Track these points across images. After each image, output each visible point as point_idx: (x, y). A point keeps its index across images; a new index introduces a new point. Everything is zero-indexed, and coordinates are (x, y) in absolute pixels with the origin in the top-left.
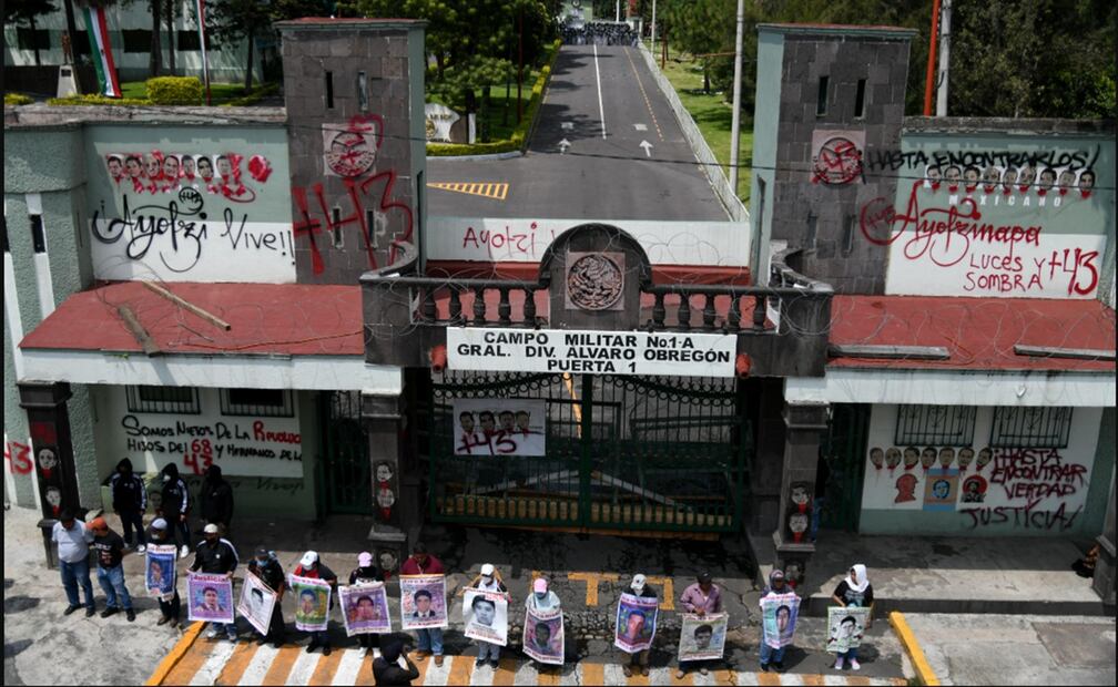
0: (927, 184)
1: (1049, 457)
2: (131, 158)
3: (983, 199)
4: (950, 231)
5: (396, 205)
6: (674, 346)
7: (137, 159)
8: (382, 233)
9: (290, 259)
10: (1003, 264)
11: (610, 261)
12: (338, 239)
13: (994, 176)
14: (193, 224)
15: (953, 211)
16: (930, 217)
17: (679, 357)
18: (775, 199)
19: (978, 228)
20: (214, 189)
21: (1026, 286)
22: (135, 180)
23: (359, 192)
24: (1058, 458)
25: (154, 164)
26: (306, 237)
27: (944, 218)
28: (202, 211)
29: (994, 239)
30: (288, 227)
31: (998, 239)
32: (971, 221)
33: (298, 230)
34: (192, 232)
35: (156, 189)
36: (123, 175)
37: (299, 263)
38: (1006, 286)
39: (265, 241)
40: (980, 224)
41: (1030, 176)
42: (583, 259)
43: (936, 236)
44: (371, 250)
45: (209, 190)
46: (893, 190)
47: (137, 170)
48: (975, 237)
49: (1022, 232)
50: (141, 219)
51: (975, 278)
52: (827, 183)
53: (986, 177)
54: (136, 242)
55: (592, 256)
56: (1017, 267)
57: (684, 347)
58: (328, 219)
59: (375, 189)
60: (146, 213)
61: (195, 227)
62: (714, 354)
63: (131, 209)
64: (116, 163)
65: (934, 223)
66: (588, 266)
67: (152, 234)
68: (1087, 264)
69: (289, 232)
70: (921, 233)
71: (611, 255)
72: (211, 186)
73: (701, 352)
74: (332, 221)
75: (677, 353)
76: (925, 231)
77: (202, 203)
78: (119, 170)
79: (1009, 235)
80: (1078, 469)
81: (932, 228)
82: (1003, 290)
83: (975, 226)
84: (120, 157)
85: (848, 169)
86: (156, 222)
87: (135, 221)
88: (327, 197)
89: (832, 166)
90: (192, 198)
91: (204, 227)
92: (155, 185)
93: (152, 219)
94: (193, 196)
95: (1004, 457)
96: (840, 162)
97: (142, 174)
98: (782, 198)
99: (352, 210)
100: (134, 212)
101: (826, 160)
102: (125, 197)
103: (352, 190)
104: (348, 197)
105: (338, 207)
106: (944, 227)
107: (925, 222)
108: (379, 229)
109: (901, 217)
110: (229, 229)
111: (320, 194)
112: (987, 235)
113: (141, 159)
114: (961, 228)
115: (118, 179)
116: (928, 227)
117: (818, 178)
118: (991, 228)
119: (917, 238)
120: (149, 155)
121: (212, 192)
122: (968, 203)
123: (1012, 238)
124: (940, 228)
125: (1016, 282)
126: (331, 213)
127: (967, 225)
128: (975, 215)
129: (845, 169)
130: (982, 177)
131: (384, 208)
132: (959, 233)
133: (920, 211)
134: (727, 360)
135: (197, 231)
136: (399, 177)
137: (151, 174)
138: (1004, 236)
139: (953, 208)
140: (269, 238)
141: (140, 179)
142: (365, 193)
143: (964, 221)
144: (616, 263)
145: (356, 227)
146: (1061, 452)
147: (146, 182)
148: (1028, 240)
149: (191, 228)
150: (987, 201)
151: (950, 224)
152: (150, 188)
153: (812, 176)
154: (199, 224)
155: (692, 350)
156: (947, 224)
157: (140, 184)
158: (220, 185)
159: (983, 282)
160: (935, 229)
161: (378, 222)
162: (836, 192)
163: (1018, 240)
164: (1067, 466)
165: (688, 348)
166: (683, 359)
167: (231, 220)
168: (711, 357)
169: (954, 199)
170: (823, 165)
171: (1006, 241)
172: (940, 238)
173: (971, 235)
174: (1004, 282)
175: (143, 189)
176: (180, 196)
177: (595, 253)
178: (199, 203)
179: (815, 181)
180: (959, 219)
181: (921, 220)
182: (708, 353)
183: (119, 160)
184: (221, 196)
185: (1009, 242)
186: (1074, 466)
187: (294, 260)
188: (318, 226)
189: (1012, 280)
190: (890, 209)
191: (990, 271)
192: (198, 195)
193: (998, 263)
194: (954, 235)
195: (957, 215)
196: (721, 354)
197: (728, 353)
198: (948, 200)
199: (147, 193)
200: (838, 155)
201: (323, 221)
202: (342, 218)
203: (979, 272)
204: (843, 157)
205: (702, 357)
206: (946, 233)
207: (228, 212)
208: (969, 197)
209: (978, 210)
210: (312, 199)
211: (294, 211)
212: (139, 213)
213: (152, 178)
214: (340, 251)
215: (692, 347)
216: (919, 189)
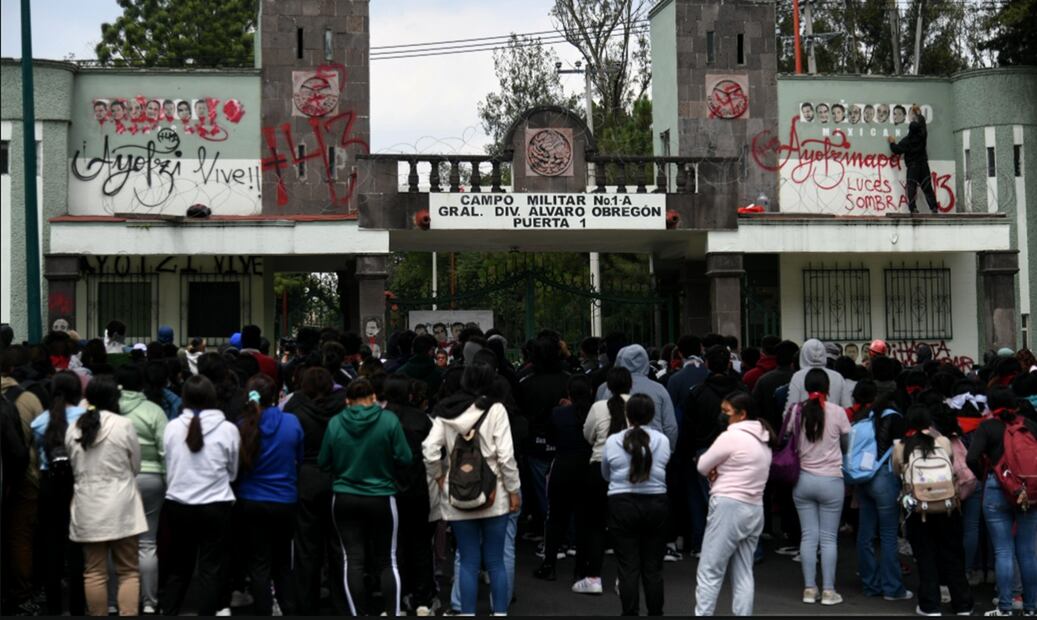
0: (803, 119)
1: (940, 350)
2: (117, 102)
3: (850, 132)
4: (827, 158)
5: (355, 141)
6: (616, 203)
7: (121, 103)
8: (342, 167)
9: (256, 192)
10: (875, 186)
11: (562, 135)
12: (302, 173)
13: (856, 112)
14: (168, 162)
15: (827, 142)
16: (810, 147)
17: (621, 212)
18: (680, 132)
19: (850, 156)
20: (191, 130)
21: (897, 204)
22: (118, 122)
23: (322, 129)
24: (947, 350)
25: (137, 108)
26: (273, 173)
27: (821, 147)
28: (178, 149)
29: (864, 165)
30: (256, 163)
31: (867, 165)
32: (843, 150)
33: (266, 165)
34: (166, 169)
35: (137, 130)
36: (108, 118)
37: (265, 197)
38: (881, 206)
39: (234, 176)
40: (851, 151)
41: (885, 112)
42: (539, 134)
43: (816, 163)
44: (331, 182)
45: (186, 130)
46: (775, 124)
47: (120, 113)
48: (848, 163)
49: (886, 159)
50: (119, 158)
51: (854, 198)
52: (721, 118)
53: (850, 113)
54: (112, 179)
55: (546, 131)
56: (885, 188)
57: (624, 203)
58: (294, 155)
59: (337, 126)
60: (125, 152)
61: (170, 165)
62: (648, 209)
63: (111, 148)
64: (102, 107)
65: (813, 152)
66: (543, 140)
67: (128, 171)
68: (943, 186)
69: (257, 168)
70: (803, 161)
71: (561, 130)
72: (188, 127)
73: (637, 208)
74: (297, 157)
75: (618, 209)
76: (806, 159)
77: (179, 142)
78: (104, 114)
79: (876, 162)
80: (966, 360)
81: (812, 155)
82: (878, 209)
83: (847, 154)
84: (106, 101)
85: (737, 106)
86: (133, 160)
87: (113, 160)
88: (294, 135)
89: (724, 104)
90: (169, 138)
91: (178, 164)
92: (136, 126)
93: (130, 157)
94: (171, 136)
95: (900, 351)
96: (730, 100)
97: (125, 117)
98: (685, 132)
99: (316, 146)
100: (114, 151)
101: (719, 99)
102: (107, 138)
103: (317, 129)
104: (312, 135)
105: (303, 143)
106: (822, 155)
107: (806, 151)
108: (339, 164)
109: (785, 147)
110: (202, 165)
111: (287, 133)
112: (858, 162)
113: (125, 104)
114: (836, 156)
115: (102, 121)
116: (808, 156)
117: (714, 114)
118: (860, 155)
119: (801, 165)
120: (133, 100)
121: (189, 133)
122: (838, 135)
123: (879, 163)
124: (818, 156)
125: (888, 202)
126: (296, 149)
127: (840, 153)
128: (846, 145)
129: (735, 106)
130: (846, 112)
131: (344, 144)
132: (835, 159)
133: (800, 142)
134: (659, 214)
135: (170, 168)
136: (358, 117)
137: (134, 117)
138: (872, 163)
139: (827, 139)
140: (238, 174)
141: (123, 122)
142: (328, 131)
143: (837, 150)
144: (566, 136)
145: (318, 162)
146: (949, 345)
147: (128, 124)
148: (892, 166)
149: (166, 166)
150: (853, 132)
151: (826, 153)
152: (131, 129)
153: (708, 113)
154: (174, 161)
155: (631, 207)
156: (824, 152)
157: (122, 126)
158: (196, 125)
159: (861, 203)
160: (814, 157)
161: (339, 157)
162: (729, 124)
163: (884, 165)
164: (956, 358)
165: (627, 205)
166: (623, 215)
167: (204, 158)
168: (646, 212)
169: (826, 132)
170: (716, 104)
171: (874, 166)
172: (819, 165)
173: (844, 162)
174: (878, 202)
175: (125, 130)
176: (159, 136)
177: (550, 129)
178: (176, 142)
179: (711, 117)
180: (833, 148)
181: (802, 149)
182: (643, 210)
183: (104, 105)
184: (196, 135)
185: (877, 167)
186: (962, 358)
187: (260, 193)
188: (284, 161)
189: (884, 201)
190: (775, 140)
191: (864, 193)
192: (175, 135)
193: (871, 186)
194: (831, 161)
195: (831, 144)
196: (653, 209)
197: (659, 209)
198: (821, 132)
199: (128, 134)
200: (728, 94)
201: (288, 156)
202: (306, 153)
203: (855, 195)
204: (732, 96)
205: (639, 213)
206: (823, 161)
207: (202, 150)
208: (838, 129)
209: (848, 140)
210: (280, 137)
211: (263, 147)
212: (118, 152)
213: (134, 121)
214: (303, 184)
215: (630, 203)
216: (797, 123)
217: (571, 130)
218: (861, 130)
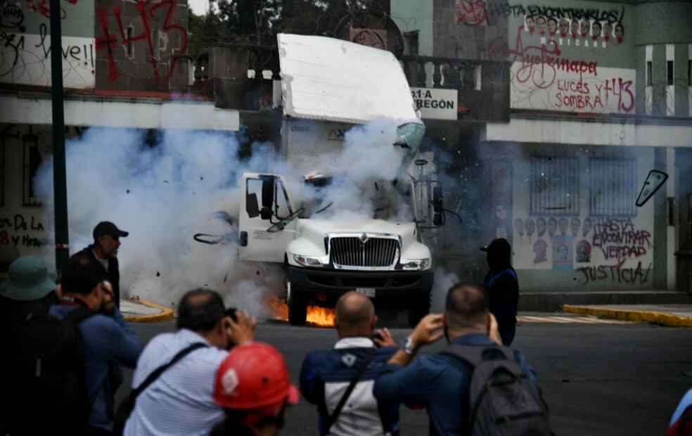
0: (526, 29)
1: (627, 225)
3: (561, 41)
4: (543, 63)
5: (175, 27)
6: (420, 96)
8: (164, 49)
9: (90, 68)
10: (577, 88)
11: (378, 36)
12: (129, 52)
13: (565, 25)
14: (13, 36)
15: (543, 48)
16: (532, 52)
17: (423, 104)
18: (434, 34)
19: (560, 61)
20: (34, 8)
21: (593, 104)
23: (148, 15)
24: (632, 225)
26: (105, 49)
27: (538, 53)
28: (22, 25)
29: (570, 70)
30: (90, 41)
31: (572, 70)
32: (555, 56)
33: (99, 44)
34: (12, 42)
37: (98, 73)
38: (581, 105)
39: (71, 52)
40: (561, 58)
41: (586, 26)
42: (361, 33)
43: (535, 66)
44: (154, 62)
45: (29, 8)
46: (506, 31)
48: (559, 67)
49: (586, 65)
51: (562, 96)
52: (466, 24)
53: (561, 26)
55: (367, 32)
56: (585, 90)
57: (426, 96)
58: (123, 36)
59: (159, 13)
61: (15, 38)
62: (444, 103)
65: (533, 56)
66: (364, 39)
68: (627, 90)
69: (91, 46)
70: (526, 64)
71: (378, 31)
72: (31, 5)
73: (436, 101)
74: (126, 38)
75: (421, 101)
76: (528, 62)
77: (23, 17)
79: (578, 67)
80: (645, 234)
81: (532, 60)
82: (579, 107)
83: (558, 60)
85: (478, 15)
88: (124, 18)
89: (468, 12)
90: (14, 14)
91: (22, 39)
94: (16, 12)
95: (599, 225)
96: (473, 9)
98: (438, 33)
99: (142, 29)
101: (464, 8)
103: (143, 14)
104: (139, 19)
105: (131, 26)
106: (540, 60)
107: (528, 56)
108: (162, 45)
109: (513, 52)
110: (43, 40)
111: (118, 16)
112: (565, 67)
114: (550, 61)
116: (530, 59)
117: (461, 20)
118: (567, 62)
119: (524, 67)
121: (32, 10)
122: (552, 43)
123: (581, 69)
124: (537, 60)
125: (587, 101)
126: (125, 31)
127: (553, 59)
128: (557, 52)
129: (476, 14)
130: (558, 25)
131: (166, 28)
132: (549, 64)
133: (524, 47)
134: (452, 107)
135: (15, 42)
136: (178, 5)
138: (576, 68)
139: (544, 46)
140: (75, 50)
142: (152, 16)
143: (551, 56)
144: (381, 36)
145: (144, 44)
146: (634, 221)
148: (590, 71)
149: (12, 39)
150: (563, 42)
151: (543, 57)
153: (456, 19)
154: (18, 36)
155: (431, 100)
156: (541, 57)
158: (38, 4)
159: (567, 101)
160: (534, 61)
161: (161, 40)
162: (471, 29)
163: (584, 71)
164: (638, 232)
165: (428, 98)
166: (425, 106)
167: (45, 34)
168: (442, 105)
169: (543, 40)
170: (463, 12)
171: (577, 71)
172: (538, 67)
173: (556, 66)
174: (580, 101)
176: (5, 12)
177: (369, 30)
178: (20, 18)
179: (459, 23)
180: (548, 54)
181: (525, 54)
182: (440, 103)
184: (38, 13)
185: (579, 72)
186: (642, 232)
187: (94, 69)
188: (115, 41)
189: (583, 100)
190: (505, 45)
191: (569, 93)
192: (20, 11)
193: (574, 87)
194: (546, 65)
195: (546, 51)
196: (448, 102)
197: (452, 102)
198: (540, 40)
200: (471, 4)
201: (119, 37)
202: (133, 35)
203: (563, 94)
204: (475, 6)
205: (437, 105)
206: (541, 64)
207: (43, 27)
208: (552, 39)
209: (559, 48)
210: (111, 19)
211: (96, 28)
214: (131, 62)
215: (430, 96)
216: (522, 31)
217: (385, 32)
218: (569, 40)
